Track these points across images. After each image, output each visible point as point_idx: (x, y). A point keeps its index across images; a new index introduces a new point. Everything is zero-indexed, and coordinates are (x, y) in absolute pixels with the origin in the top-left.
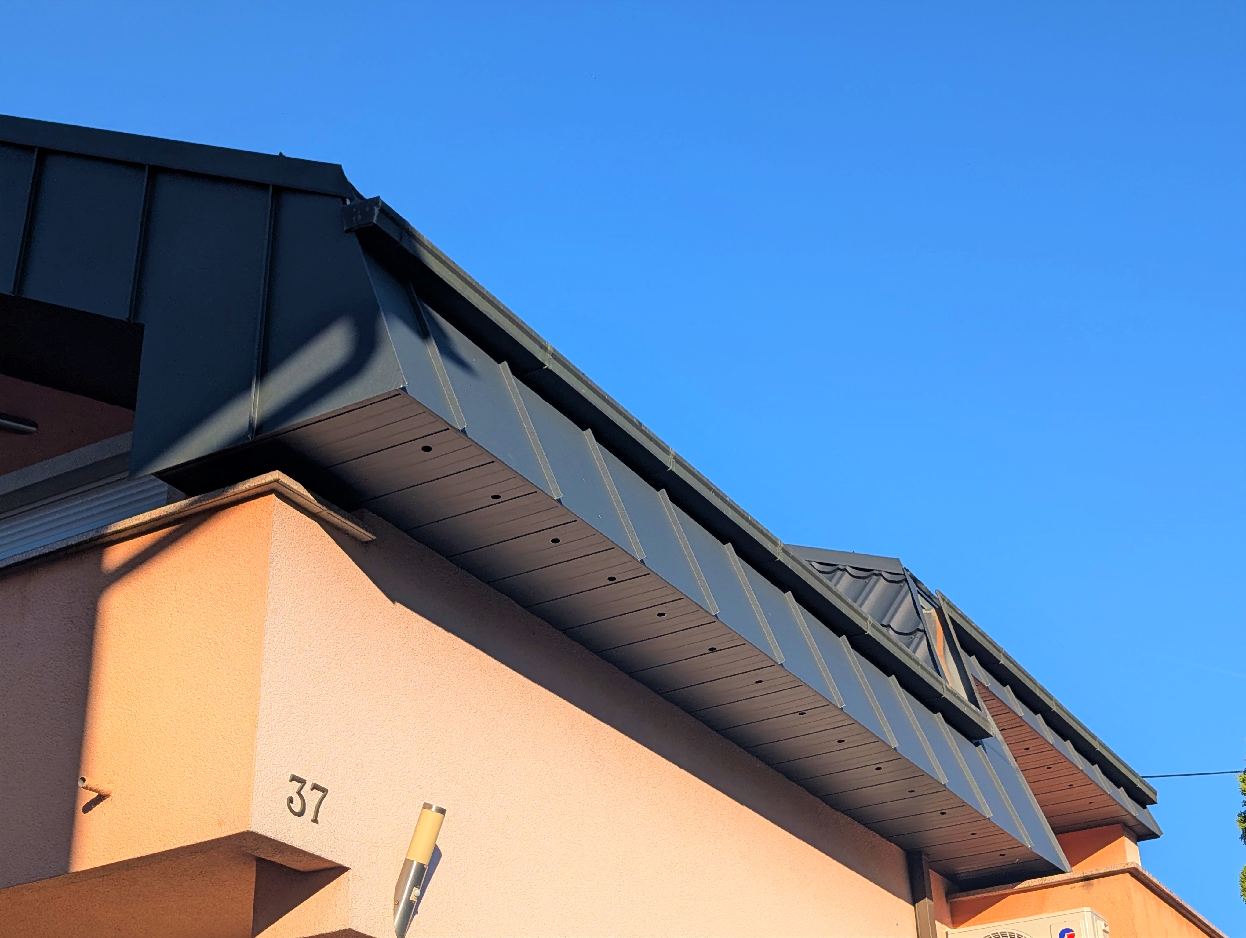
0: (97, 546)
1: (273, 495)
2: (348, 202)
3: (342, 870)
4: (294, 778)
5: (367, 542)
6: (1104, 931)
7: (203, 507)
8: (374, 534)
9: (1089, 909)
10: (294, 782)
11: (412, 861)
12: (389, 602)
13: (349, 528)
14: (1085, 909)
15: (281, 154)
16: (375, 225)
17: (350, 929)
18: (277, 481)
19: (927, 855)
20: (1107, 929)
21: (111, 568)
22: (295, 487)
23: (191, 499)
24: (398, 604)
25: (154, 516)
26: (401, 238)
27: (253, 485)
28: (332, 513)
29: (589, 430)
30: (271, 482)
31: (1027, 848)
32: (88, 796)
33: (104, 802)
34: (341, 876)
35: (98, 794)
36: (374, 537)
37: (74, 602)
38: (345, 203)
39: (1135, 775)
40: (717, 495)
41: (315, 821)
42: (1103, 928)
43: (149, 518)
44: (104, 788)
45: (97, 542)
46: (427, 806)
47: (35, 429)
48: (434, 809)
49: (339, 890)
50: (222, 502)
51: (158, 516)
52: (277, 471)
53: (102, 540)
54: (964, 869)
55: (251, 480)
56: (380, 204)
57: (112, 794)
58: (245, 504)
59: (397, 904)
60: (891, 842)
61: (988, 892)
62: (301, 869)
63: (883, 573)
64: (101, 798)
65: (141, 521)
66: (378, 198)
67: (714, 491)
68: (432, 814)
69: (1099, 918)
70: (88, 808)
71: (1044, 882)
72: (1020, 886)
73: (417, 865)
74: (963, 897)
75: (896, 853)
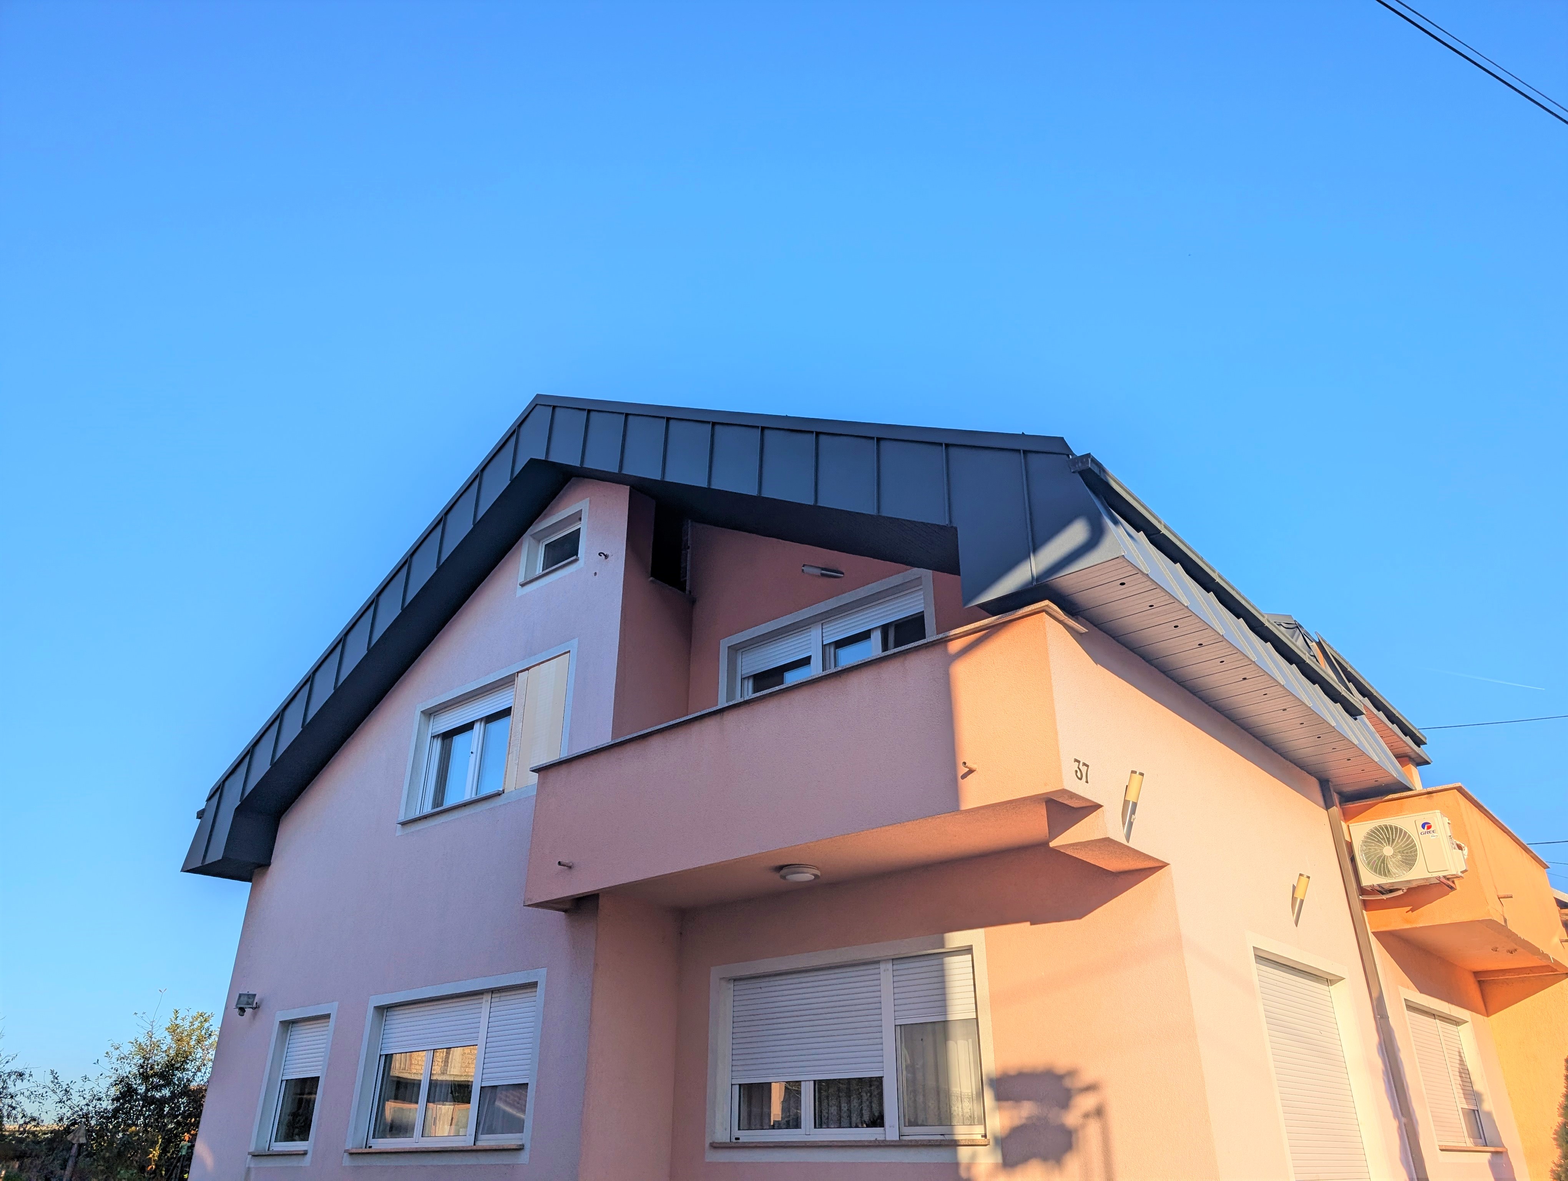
0: (942, 642)
1: (1044, 613)
2: (1071, 457)
3: (1100, 806)
4: (1076, 760)
5: (1082, 633)
6: (1448, 823)
7: (1004, 620)
8: (1087, 629)
9: (1439, 811)
10: (1076, 762)
11: (1129, 801)
12: (1095, 664)
13: (1075, 626)
14: (1437, 811)
15: (1023, 433)
16: (1090, 468)
17: (1108, 838)
18: (1047, 606)
19: (1332, 782)
20: (1450, 822)
21: (952, 653)
22: (1055, 608)
23: (995, 617)
24: (1099, 665)
25: (977, 626)
26: (1100, 473)
27: (1033, 608)
28: (1070, 620)
29: (1178, 563)
30: (1044, 606)
31: (1394, 776)
32: (964, 770)
33: (973, 773)
34: (1099, 810)
35: (968, 769)
36: (1087, 631)
37: (934, 671)
38: (1069, 457)
39: (1416, 729)
40: (1237, 593)
41: (1087, 782)
42: (1448, 821)
43: (974, 627)
44: (973, 766)
45: (943, 640)
46: (1133, 772)
47: (843, 575)
48: (1138, 773)
49: (1099, 817)
50: (1014, 617)
51: (979, 625)
52: (1047, 600)
53: (946, 639)
54: (1348, 789)
55: (1032, 605)
56: (1091, 457)
57: (977, 770)
58: (1028, 618)
59: (1124, 824)
60: (1312, 776)
61: (1366, 802)
62: (1075, 807)
63: (1282, 624)
64: (971, 771)
65: (969, 628)
66: (1090, 454)
67: (1236, 591)
68: (1137, 777)
69: (1444, 816)
70: (964, 776)
71: (1402, 796)
72: (1386, 798)
73: (1132, 804)
74: (1350, 805)
75: (1314, 783)
